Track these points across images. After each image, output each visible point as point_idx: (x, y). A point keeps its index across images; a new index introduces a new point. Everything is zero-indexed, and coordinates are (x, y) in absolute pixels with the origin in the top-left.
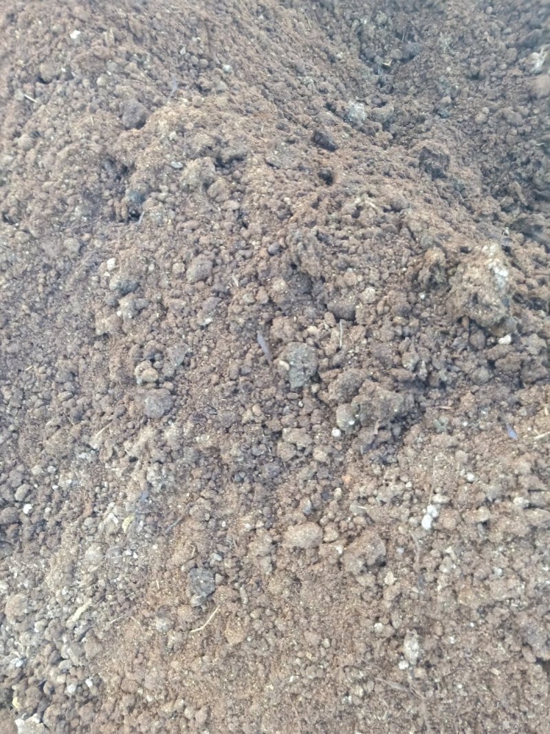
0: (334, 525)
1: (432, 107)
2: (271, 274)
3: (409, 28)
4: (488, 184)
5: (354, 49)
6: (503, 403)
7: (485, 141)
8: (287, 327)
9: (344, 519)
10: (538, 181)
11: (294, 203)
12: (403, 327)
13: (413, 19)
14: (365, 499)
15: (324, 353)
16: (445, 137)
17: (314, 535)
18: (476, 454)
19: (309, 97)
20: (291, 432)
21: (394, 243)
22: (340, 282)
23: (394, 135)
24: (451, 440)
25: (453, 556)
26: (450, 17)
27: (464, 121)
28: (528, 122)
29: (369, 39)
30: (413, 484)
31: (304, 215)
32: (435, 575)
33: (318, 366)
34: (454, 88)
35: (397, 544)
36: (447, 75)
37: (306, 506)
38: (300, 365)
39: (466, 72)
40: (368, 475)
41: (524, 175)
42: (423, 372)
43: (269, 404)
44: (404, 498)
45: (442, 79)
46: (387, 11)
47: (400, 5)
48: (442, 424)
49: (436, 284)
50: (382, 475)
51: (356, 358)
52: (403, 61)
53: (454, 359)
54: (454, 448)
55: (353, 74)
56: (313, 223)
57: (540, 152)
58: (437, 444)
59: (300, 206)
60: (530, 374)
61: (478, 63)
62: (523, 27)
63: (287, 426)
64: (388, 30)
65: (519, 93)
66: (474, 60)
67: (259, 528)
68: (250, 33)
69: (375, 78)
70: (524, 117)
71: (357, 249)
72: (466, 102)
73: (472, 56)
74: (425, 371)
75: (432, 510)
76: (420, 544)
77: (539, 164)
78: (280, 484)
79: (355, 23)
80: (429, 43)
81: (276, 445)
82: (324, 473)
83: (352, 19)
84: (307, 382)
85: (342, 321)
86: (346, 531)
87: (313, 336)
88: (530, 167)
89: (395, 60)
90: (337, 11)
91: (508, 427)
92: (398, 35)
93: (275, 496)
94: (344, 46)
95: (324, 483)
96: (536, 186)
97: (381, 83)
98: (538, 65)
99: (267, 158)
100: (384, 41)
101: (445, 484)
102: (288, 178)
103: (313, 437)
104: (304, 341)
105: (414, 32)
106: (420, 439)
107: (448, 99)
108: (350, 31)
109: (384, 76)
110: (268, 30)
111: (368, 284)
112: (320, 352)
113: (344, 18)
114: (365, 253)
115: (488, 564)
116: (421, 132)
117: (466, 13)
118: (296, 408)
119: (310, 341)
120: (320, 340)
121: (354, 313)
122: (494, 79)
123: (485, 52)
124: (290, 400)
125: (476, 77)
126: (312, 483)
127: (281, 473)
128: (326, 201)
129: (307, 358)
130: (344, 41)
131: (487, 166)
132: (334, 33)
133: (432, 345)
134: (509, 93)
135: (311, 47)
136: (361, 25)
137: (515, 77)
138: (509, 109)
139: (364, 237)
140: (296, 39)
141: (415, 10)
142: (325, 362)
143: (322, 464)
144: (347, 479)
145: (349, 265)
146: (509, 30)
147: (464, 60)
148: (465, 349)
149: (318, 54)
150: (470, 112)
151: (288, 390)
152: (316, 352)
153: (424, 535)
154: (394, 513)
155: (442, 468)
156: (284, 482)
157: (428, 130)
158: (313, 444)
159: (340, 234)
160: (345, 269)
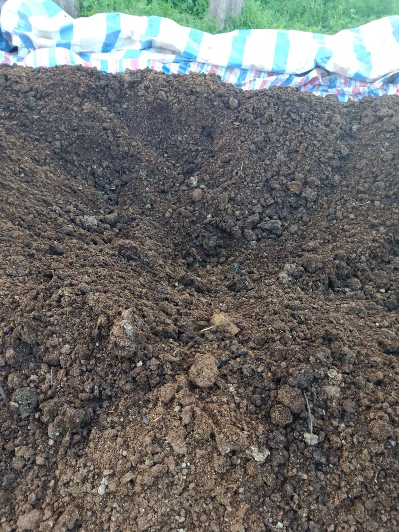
0: (49, 507)
1: (140, 211)
2: (6, 346)
3: (122, 168)
4: (179, 252)
5: (90, 183)
6: (140, 402)
7: (173, 227)
8: (16, 379)
9: (57, 501)
10: (205, 246)
11: (20, 299)
12: (86, 365)
13: (124, 163)
14: (68, 483)
15: (41, 390)
16: (148, 228)
17: (36, 518)
18: (127, 438)
19: (55, 219)
20: (20, 449)
21: (81, 315)
22: (48, 345)
23: (120, 230)
24: (113, 432)
25: (118, 509)
26: (144, 161)
27: (160, 217)
28: (194, 215)
29: (99, 176)
30: (94, 466)
31: (26, 306)
32: (108, 524)
33: (38, 400)
34: (151, 199)
35: (88, 510)
36: (147, 192)
37: (31, 499)
38: (26, 402)
39: (157, 189)
40: (70, 466)
41: (198, 244)
42: (96, 392)
43: (7, 432)
44: (89, 477)
45: (144, 195)
46: (108, 159)
47: (115, 156)
48: (108, 423)
49: (103, 336)
50: (77, 464)
51: (62, 390)
52: (122, 186)
53: (115, 380)
54: (116, 436)
55: (90, 198)
56: (33, 310)
57: (203, 231)
58: (106, 436)
59: (24, 301)
60: (153, 382)
61: (163, 184)
62: (185, 163)
63: (17, 446)
64: (110, 170)
65: (187, 199)
66: (161, 183)
67: (3, 523)
68: (12, 188)
69: (106, 197)
70: (191, 212)
71: (58, 322)
72: (159, 207)
73: (160, 180)
74: (98, 391)
75: (104, 481)
76: (100, 505)
77: (204, 237)
78: (17, 487)
79: (89, 169)
80: (135, 175)
81: (11, 460)
82: (43, 472)
83: (87, 166)
84: (32, 412)
85: (52, 368)
86: (58, 509)
87: (34, 381)
88: (200, 239)
89: (117, 186)
90: (76, 163)
91: (143, 417)
92: (118, 172)
93: (14, 496)
94: (83, 181)
95: (43, 479)
96: (205, 249)
97: (110, 199)
98: (195, 183)
99: (7, 272)
100: (109, 176)
101: (111, 461)
102: (20, 282)
103: (36, 449)
104: (28, 386)
105: (126, 170)
106: (97, 435)
107: (149, 206)
108: (87, 173)
109: (112, 195)
110: (27, 182)
111: (65, 342)
112: (38, 391)
113: (82, 166)
114: (63, 324)
115: (137, 507)
116: (133, 227)
117: (152, 159)
118: (26, 431)
119: (32, 385)
120: (38, 383)
121: (59, 361)
122: (173, 192)
123: (166, 178)
124: (21, 427)
125: (163, 192)
126: (36, 482)
127: (16, 479)
128: (42, 294)
129: (29, 397)
130: (83, 179)
131: (176, 241)
132: (76, 175)
133: (103, 374)
134: (182, 200)
135: (59, 187)
136: (93, 169)
137: (184, 190)
138: (183, 209)
139: (63, 314)
140: (48, 183)
141: (124, 158)
142: (42, 396)
143: (41, 466)
144: (57, 472)
145: (53, 333)
146: (178, 165)
147: (156, 183)
148: (121, 373)
149: (64, 190)
150: (162, 212)
151: (21, 420)
152: (36, 392)
153: (101, 499)
154: (84, 489)
155: (109, 451)
156: (19, 485)
157: (138, 225)
158: (35, 454)
159: (49, 313)
160: (51, 336)
